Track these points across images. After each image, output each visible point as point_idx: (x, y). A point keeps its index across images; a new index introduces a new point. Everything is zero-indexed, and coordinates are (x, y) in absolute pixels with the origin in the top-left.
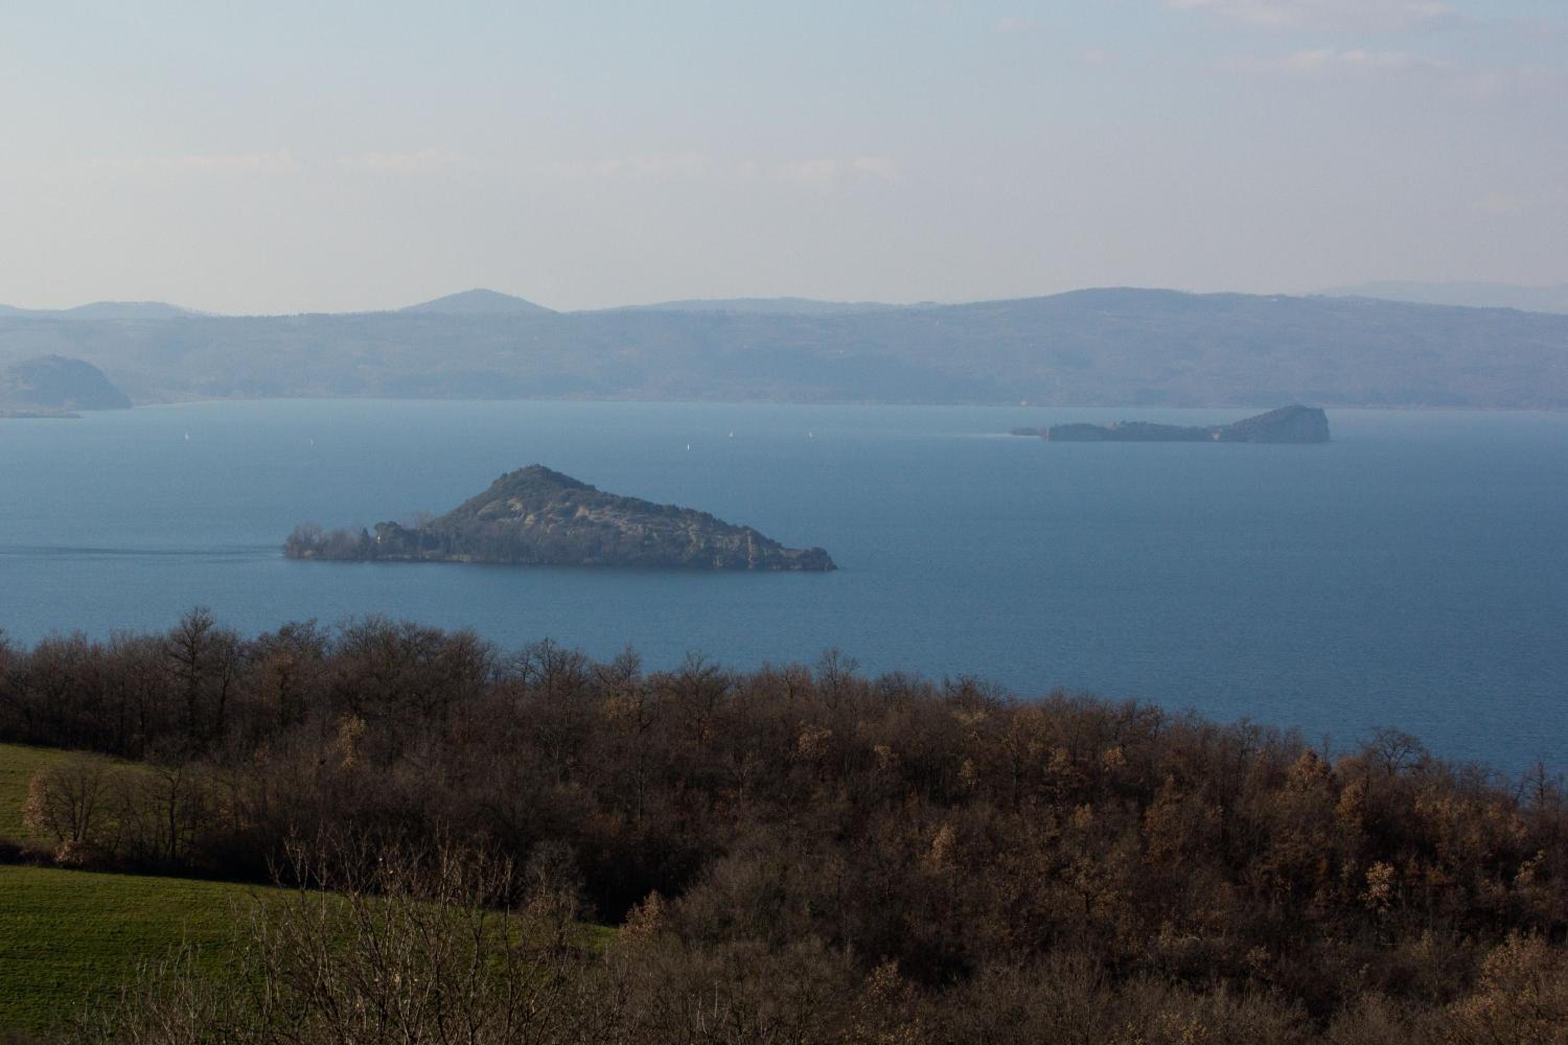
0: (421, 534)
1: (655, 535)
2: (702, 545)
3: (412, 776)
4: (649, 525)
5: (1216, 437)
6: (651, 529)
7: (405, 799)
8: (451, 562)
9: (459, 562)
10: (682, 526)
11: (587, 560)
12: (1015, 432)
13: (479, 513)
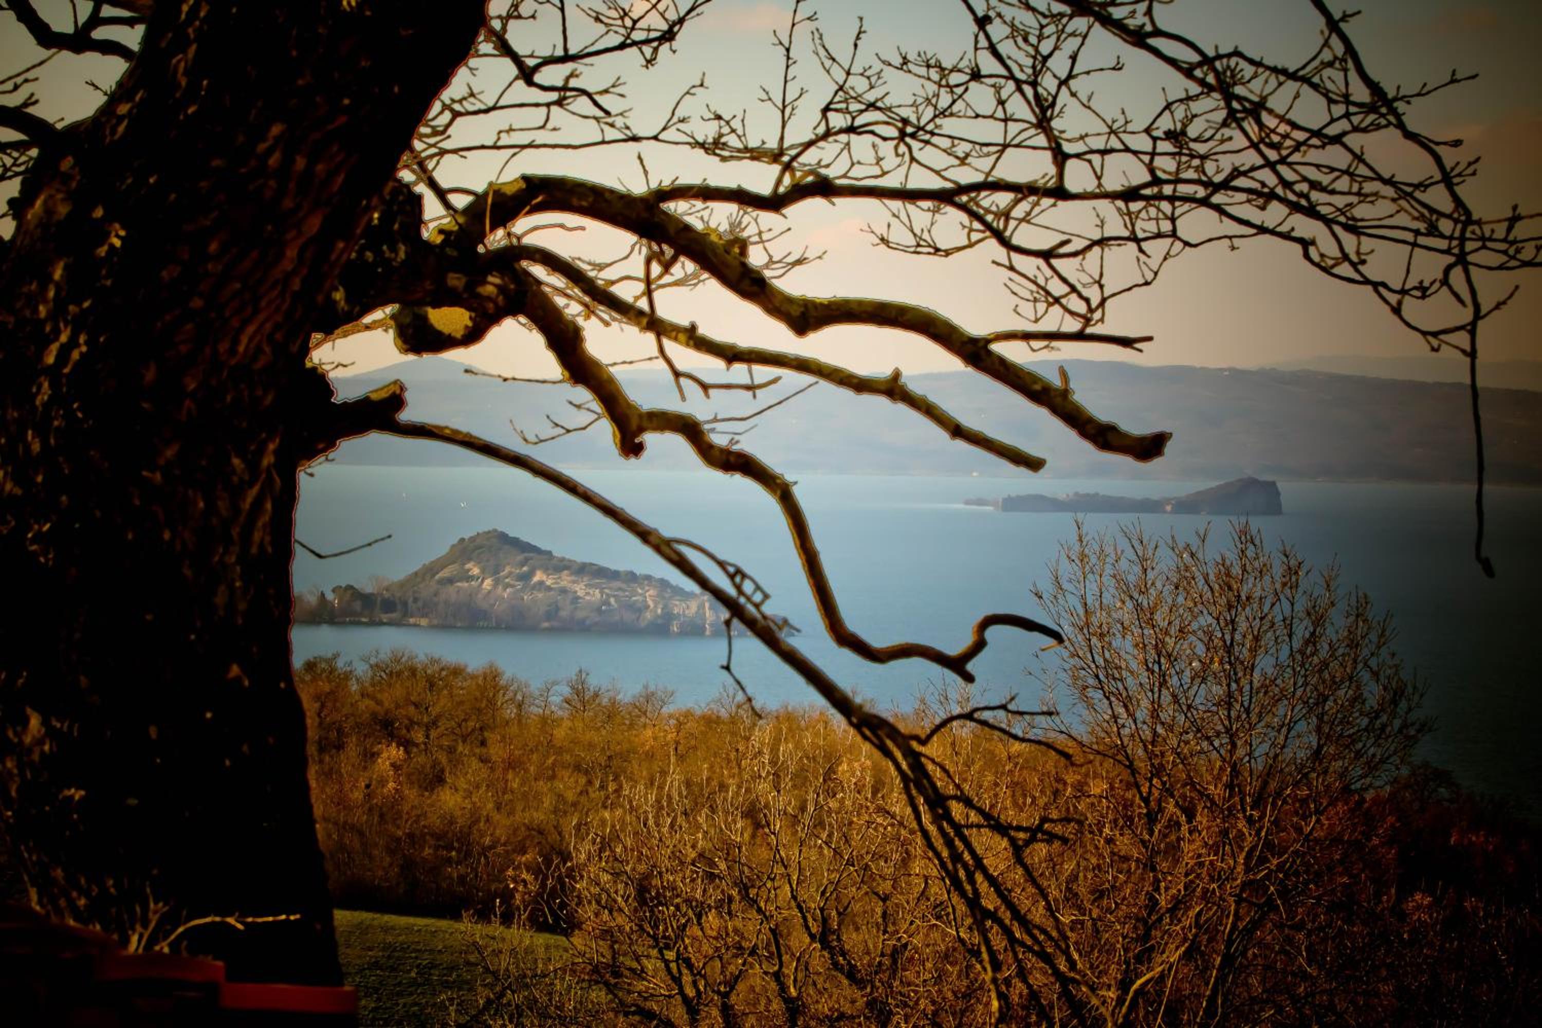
0: (379, 599)
1: (612, 600)
2: (659, 611)
3: (459, 800)
4: (607, 591)
5: (1169, 508)
6: (607, 595)
7: (452, 822)
8: (410, 625)
9: (415, 625)
10: (640, 591)
11: (546, 625)
12: (967, 503)
13: (437, 577)
